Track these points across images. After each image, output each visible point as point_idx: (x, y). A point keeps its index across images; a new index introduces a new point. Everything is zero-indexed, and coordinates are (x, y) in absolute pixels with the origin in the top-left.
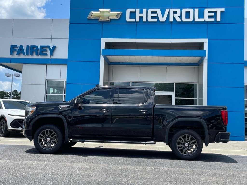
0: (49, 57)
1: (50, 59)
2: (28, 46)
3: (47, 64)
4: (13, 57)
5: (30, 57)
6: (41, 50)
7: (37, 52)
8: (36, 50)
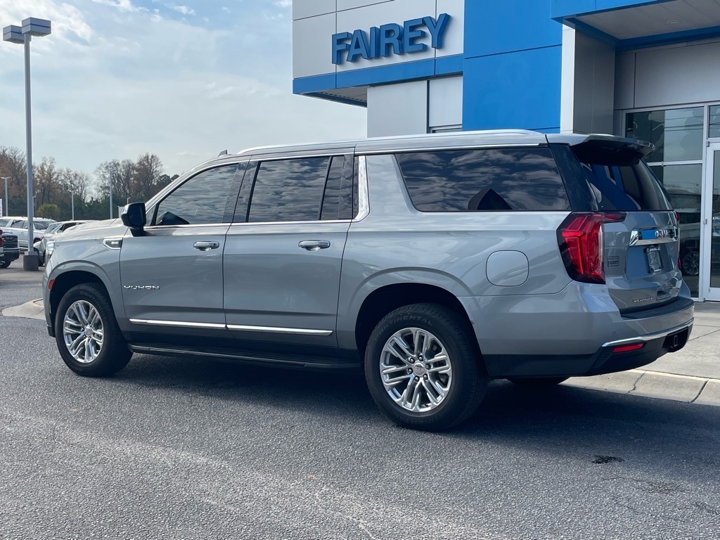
0: (432, 54)
1: (435, 60)
2: (374, 29)
3: (428, 79)
4: (340, 69)
5: (384, 62)
6: (408, 35)
7: (396, 43)
8: (394, 40)
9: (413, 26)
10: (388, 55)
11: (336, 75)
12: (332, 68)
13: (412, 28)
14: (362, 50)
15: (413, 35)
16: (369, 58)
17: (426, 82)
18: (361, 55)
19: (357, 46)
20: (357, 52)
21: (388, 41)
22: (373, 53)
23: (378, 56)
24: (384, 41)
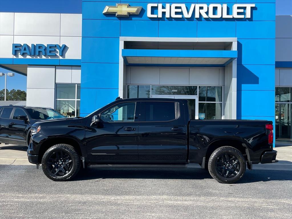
1: (59, 60)
2: (33, 45)
6: (49, 49)
7: (44, 52)
8: (42, 50)
9: (51, 47)
10: (39, 55)
11: (13, 59)
12: (11, 56)
13: (50, 47)
14: (27, 51)
15: (51, 49)
16: (30, 55)
17: (55, 67)
18: (27, 53)
19: (25, 49)
20: (25, 52)
21: (40, 50)
22: (33, 54)
23: (34, 55)
24: (38, 50)
